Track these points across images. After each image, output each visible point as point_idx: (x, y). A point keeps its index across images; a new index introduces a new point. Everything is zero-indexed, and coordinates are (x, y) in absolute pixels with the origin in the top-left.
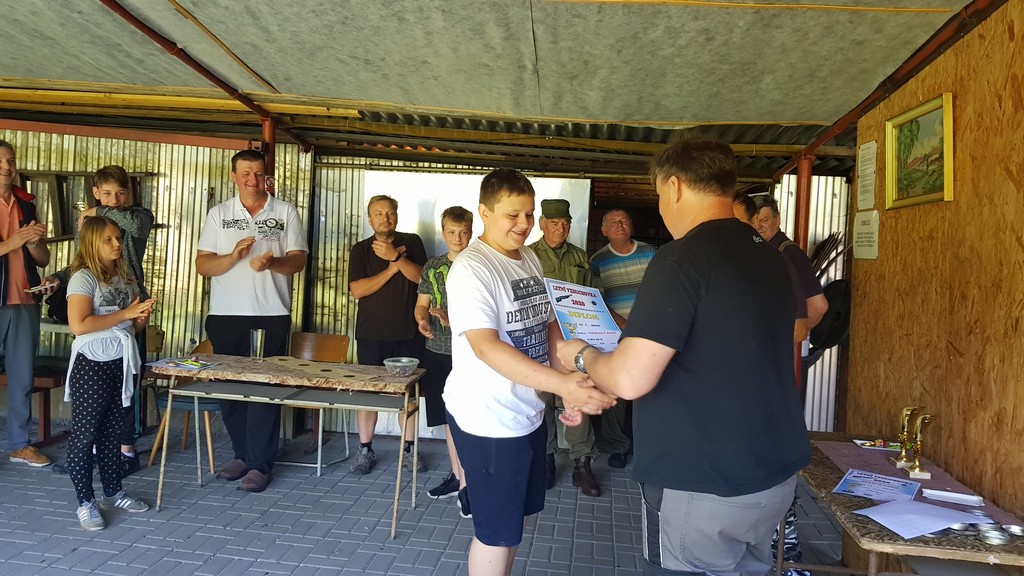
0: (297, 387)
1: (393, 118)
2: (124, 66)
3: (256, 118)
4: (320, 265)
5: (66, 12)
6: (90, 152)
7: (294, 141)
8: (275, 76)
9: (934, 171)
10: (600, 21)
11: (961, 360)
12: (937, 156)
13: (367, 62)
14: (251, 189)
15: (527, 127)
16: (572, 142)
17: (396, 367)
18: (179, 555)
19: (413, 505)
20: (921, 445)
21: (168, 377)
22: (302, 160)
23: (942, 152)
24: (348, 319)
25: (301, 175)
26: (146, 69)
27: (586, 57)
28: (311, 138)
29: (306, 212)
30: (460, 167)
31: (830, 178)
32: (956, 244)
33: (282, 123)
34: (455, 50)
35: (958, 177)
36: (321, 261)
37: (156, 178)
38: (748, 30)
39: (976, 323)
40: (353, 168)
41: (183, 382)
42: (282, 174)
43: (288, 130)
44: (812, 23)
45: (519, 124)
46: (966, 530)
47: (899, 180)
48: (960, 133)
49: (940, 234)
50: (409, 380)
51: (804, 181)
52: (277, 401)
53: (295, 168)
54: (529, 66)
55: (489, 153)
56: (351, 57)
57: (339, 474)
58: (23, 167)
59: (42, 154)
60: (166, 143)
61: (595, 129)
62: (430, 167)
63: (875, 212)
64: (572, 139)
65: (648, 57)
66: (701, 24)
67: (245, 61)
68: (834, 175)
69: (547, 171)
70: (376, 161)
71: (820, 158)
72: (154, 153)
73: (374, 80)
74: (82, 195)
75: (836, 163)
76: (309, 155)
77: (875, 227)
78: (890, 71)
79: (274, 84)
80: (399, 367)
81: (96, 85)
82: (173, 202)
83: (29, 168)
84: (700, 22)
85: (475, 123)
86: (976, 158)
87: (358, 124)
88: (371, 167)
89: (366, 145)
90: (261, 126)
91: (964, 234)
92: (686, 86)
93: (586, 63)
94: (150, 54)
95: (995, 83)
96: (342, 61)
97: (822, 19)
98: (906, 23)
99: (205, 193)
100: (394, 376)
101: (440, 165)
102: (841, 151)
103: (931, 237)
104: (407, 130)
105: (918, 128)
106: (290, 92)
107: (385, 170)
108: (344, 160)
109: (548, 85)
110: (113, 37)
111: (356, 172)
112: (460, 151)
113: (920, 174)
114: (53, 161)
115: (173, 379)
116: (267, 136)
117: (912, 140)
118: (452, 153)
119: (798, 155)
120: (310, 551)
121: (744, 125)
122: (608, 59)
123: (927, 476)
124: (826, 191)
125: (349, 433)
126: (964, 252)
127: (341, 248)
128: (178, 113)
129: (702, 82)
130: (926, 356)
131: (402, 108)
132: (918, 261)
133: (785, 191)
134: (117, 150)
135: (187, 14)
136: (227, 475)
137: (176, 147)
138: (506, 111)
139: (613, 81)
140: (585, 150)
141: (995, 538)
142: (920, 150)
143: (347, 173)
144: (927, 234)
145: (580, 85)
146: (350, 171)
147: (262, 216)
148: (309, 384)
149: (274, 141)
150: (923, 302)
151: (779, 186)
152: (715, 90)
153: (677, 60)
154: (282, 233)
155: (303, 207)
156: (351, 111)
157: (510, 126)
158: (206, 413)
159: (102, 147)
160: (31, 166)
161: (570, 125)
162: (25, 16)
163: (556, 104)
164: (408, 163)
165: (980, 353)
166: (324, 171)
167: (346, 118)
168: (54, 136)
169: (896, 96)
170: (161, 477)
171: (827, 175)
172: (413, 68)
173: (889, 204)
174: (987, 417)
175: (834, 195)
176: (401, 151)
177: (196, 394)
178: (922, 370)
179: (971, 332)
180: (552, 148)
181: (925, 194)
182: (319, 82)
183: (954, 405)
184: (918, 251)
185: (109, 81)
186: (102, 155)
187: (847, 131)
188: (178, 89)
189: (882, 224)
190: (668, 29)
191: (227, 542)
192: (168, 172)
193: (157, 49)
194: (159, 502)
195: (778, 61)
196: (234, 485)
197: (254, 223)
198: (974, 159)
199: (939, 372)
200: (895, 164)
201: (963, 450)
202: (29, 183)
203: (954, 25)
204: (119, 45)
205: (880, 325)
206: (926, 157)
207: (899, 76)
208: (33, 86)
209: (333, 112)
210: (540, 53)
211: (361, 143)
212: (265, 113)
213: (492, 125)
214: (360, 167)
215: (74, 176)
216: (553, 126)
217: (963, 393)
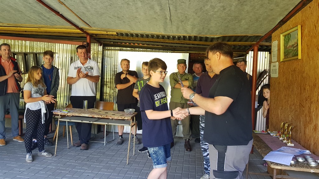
0: (98, 118)
1: (127, 35)
2: (44, 20)
3: (85, 35)
4: (105, 80)
5: (25, 3)
6: (34, 46)
7: (97, 42)
8: (90, 22)
9: (295, 50)
10: (190, 4)
11: (304, 109)
12: (296, 45)
13: (118, 17)
14: (83, 58)
15: (169, 37)
16: (183, 42)
17: (128, 112)
18: (61, 170)
19: (134, 154)
20: (291, 135)
21: (58, 115)
22: (99, 48)
23: (298, 44)
24: (114, 97)
25: (99, 53)
26: (50, 20)
27: (186, 15)
28: (102, 41)
29: (101, 64)
30: (148, 50)
31: (264, 52)
32: (302, 72)
33: (93, 37)
34: (145, 14)
35: (303, 52)
36: (105, 79)
37: (54, 54)
38: (236, 6)
39: (308, 97)
40: (115, 50)
41: (63, 117)
42: (93, 52)
43: (95, 39)
44: (256, 4)
45: (166, 36)
46: (304, 162)
47: (285, 53)
48: (303, 38)
49: (297, 70)
50: (132, 116)
51: (256, 53)
52: (91, 122)
53: (97, 51)
54: (168, 18)
55: (157, 45)
56: (113, 16)
57: (111, 145)
58: (14, 51)
59: (20, 47)
60: (58, 43)
61: (190, 38)
62: (139, 50)
63: (277, 62)
64: (183, 41)
65: (205, 15)
66: (222, 4)
67: (81, 17)
68: (265, 51)
69: (175, 51)
70: (122, 48)
71: (260, 46)
72: (54, 46)
73: (121, 23)
74: (32, 59)
75: (266, 48)
76: (101, 46)
77: (277, 67)
78: (282, 18)
79: (90, 25)
80: (129, 112)
81: (36, 26)
82: (60, 61)
83: (16, 51)
84: (221, 4)
85: (153, 36)
86: (308, 46)
87: (116, 37)
88: (120, 50)
89: (119, 43)
90: (86, 38)
91: (304, 69)
92: (218, 24)
93: (186, 17)
94: (52, 16)
95: (314, 22)
96: (110, 17)
97: (259, 2)
98: (286, 3)
99: (70, 58)
100: (127, 115)
101: (142, 49)
102: (267, 44)
103: (294, 70)
104: (131, 39)
105: (290, 36)
106: (95, 27)
107: (125, 51)
108: (112, 48)
109: (174, 24)
110: (40, 11)
111: (116, 51)
112: (148, 45)
113: (291, 51)
114: (23, 49)
115: (59, 115)
116: (88, 41)
117: (289, 40)
118: (146, 45)
119: (254, 45)
120: (102, 168)
121: (236, 36)
122: (193, 15)
123: (293, 145)
124: (263, 56)
125: (114, 132)
126: (305, 75)
127: (112, 75)
128: (61, 34)
129: (222, 22)
130: (293, 107)
131: (129, 32)
132: (291, 78)
133: (250, 56)
134: (43, 45)
135: (62, 3)
136: (76, 145)
137: (60, 44)
138: (162, 32)
139: (195, 23)
140: (187, 44)
141: (313, 164)
142: (291, 43)
143: (113, 52)
144: (293, 69)
145: (185, 24)
146: (114, 51)
147: (86, 65)
148: (101, 117)
149: (90, 42)
150: (292, 91)
151: (248, 55)
152: (227, 25)
153: (215, 16)
154: (92, 70)
155: (100, 63)
156: (114, 33)
157: (163, 37)
158: (70, 126)
159: (38, 45)
160: (17, 51)
161: (182, 36)
162: (13, 4)
163: (177, 30)
164: (132, 49)
165: (309, 107)
166: (106, 51)
167: (113, 35)
168: (23, 41)
169: (284, 26)
170: (56, 146)
171: (263, 51)
172: (132, 19)
173: (281, 60)
174: (312, 126)
175: (265, 57)
176: (130, 45)
177: (67, 120)
178: (292, 112)
179: (306, 100)
180: (177, 43)
181: (293, 57)
182: (104, 24)
183: (302, 123)
184: (290, 75)
185: (39, 24)
186: (38, 47)
187: (268, 37)
188: (60, 26)
189: (279, 66)
190: (211, 6)
191: (76, 166)
192: (58, 52)
193: (54, 14)
194: (55, 153)
195: (246, 16)
196: (79, 148)
197: (84, 67)
198: (307, 46)
199: (297, 112)
200: (283, 47)
201: (304, 137)
202: (16, 56)
203: (302, 4)
204: (42, 13)
205: (279, 98)
206: (293, 45)
207: (284, 20)
208: (16, 26)
209: (108, 33)
210: (171, 14)
211: (118, 43)
212: (88, 34)
213: (158, 37)
214: (117, 50)
215: (29, 54)
216: (177, 37)
217: (304, 119)
